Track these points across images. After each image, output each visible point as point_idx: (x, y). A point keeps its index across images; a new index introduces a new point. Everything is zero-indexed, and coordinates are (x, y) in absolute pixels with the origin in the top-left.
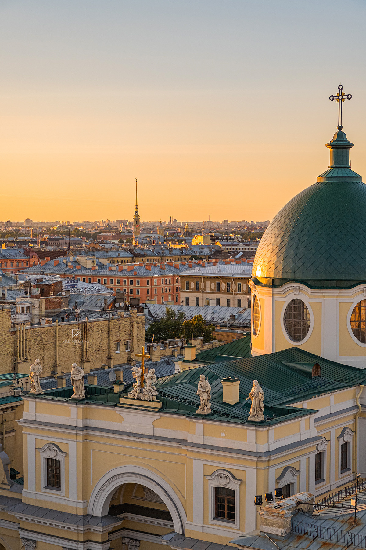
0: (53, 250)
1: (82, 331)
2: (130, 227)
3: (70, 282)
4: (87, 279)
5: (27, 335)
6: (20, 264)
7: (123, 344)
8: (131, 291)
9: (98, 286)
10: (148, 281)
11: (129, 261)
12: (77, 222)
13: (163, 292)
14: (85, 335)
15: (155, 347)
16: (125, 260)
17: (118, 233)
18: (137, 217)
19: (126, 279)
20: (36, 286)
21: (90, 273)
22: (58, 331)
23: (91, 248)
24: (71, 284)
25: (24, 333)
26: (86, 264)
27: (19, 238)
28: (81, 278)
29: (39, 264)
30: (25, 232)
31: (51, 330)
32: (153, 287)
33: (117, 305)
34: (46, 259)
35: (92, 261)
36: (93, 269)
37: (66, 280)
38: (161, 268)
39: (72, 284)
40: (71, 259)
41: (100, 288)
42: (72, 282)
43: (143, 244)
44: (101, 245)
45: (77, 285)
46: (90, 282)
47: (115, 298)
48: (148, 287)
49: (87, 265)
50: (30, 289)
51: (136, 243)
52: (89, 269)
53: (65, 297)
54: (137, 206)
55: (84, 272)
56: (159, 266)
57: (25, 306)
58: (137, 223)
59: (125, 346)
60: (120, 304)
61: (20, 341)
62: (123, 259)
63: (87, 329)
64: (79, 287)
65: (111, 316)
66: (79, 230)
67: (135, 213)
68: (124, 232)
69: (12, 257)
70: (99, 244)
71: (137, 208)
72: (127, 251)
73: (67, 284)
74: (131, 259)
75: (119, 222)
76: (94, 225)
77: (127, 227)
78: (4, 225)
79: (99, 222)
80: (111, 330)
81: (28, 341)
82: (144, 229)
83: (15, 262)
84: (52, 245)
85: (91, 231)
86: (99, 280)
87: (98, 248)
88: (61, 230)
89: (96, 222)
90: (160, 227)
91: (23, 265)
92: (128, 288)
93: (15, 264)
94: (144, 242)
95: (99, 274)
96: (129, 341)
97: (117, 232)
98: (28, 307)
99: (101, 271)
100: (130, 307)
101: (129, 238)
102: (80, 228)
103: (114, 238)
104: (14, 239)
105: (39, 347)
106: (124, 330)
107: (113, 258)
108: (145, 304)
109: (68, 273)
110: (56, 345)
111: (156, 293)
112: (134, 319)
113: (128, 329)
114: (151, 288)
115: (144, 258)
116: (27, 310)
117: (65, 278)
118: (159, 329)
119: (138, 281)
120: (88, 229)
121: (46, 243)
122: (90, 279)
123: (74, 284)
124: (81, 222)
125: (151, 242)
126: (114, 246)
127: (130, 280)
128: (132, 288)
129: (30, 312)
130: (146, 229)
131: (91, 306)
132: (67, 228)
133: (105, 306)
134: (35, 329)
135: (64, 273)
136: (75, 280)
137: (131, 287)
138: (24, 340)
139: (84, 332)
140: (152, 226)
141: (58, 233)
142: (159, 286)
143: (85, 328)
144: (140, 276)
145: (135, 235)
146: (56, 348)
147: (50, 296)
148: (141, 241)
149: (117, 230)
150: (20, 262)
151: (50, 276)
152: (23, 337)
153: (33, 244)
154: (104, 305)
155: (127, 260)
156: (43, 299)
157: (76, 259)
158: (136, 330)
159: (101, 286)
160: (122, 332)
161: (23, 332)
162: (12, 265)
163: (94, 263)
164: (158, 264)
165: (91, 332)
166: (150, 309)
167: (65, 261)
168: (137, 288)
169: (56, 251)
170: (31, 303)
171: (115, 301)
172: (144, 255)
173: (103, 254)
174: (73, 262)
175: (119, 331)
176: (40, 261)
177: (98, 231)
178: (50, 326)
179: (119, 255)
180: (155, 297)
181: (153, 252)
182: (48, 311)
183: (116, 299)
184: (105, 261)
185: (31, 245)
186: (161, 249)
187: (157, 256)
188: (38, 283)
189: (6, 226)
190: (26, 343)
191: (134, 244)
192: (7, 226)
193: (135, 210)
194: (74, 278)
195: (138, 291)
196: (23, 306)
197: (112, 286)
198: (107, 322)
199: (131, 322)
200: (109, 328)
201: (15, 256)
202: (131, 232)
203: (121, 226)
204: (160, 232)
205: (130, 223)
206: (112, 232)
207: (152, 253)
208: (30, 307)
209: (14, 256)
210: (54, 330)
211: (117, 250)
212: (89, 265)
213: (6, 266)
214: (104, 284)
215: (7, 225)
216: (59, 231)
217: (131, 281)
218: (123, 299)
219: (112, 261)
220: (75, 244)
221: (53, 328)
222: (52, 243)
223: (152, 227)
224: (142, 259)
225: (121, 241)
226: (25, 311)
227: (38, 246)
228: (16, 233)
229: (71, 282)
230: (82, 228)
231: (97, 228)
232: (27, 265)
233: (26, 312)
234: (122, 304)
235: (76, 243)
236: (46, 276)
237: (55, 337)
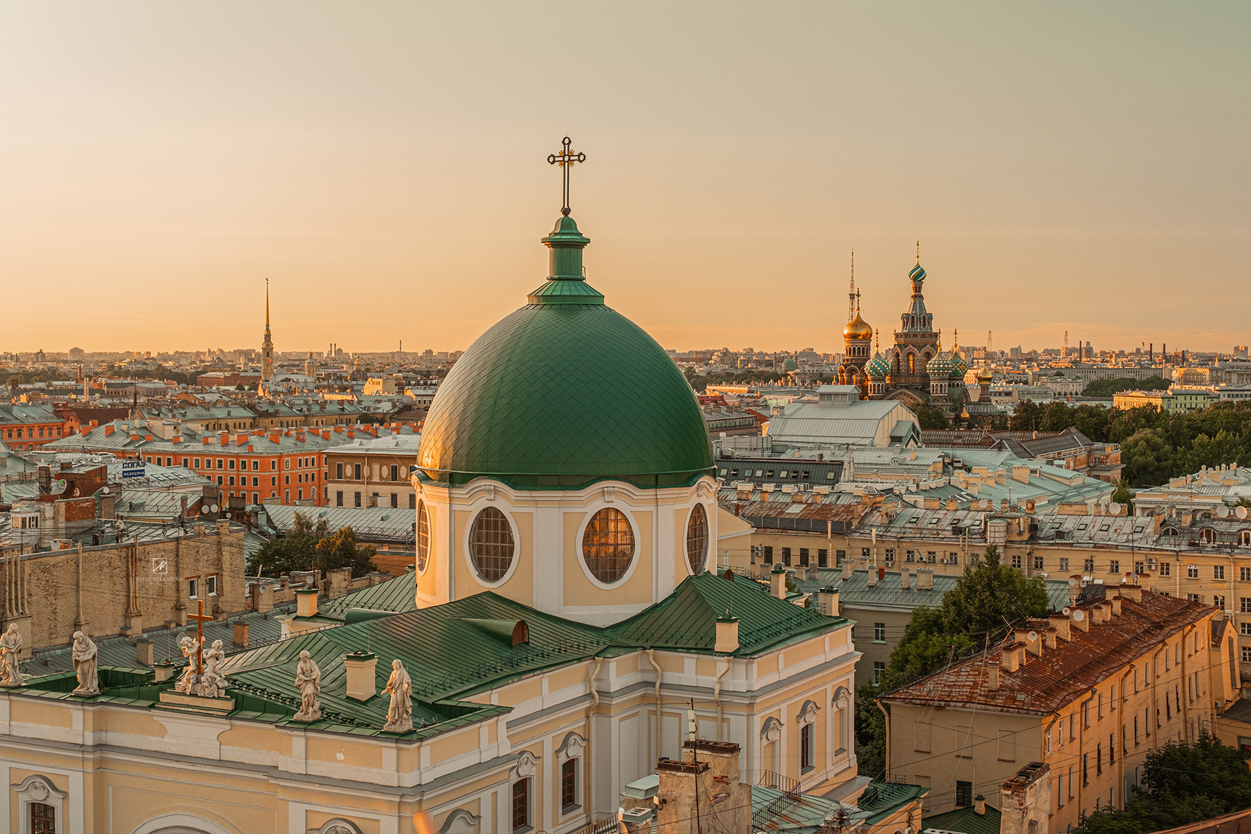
0: (109, 407)
1: (128, 562)
2: (258, 362)
3: (130, 465)
4: (164, 460)
5: (24, 571)
6: (46, 432)
7: (204, 582)
8: (244, 479)
9: (183, 472)
10: (273, 462)
11: (248, 425)
12: (164, 352)
13: (300, 481)
14: (132, 568)
15: (263, 588)
16: (240, 424)
17: (236, 372)
18: (268, 345)
19: (234, 460)
20: (58, 477)
21: (169, 447)
22: (83, 562)
23: (178, 402)
24: (132, 469)
25: (19, 567)
26: (164, 433)
27: (55, 383)
28: (154, 459)
29: (78, 432)
30: (69, 371)
31: (69, 561)
32: (282, 472)
33: (205, 509)
34: (91, 424)
35: (175, 428)
36: (176, 441)
37: (125, 462)
38: (298, 439)
39: (135, 469)
40: (137, 423)
41: (186, 476)
42: (135, 464)
43: (276, 393)
44: (198, 396)
45: (143, 470)
46: (169, 464)
47: (202, 497)
48: (274, 473)
49: (165, 435)
50: (49, 482)
51: (264, 391)
52: (168, 441)
53: (108, 497)
54: (268, 325)
55: (159, 446)
56: (295, 435)
57: (28, 516)
58: (268, 356)
59: (208, 586)
60: (211, 508)
61: (10, 583)
62: (237, 422)
63: (136, 559)
64: (148, 474)
65: (182, 533)
66: (164, 369)
67: (265, 338)
68: (246, 371)
69: (31, 420)
70: (195, 395)
71: (268, 329)
72: (243, 408)
73: (124, 470)
74: (251, 420)
75: (240, 352)
76: (194, 357)
77: (253, 363)
78: (32, 359)
79: (204, 353)
80: (181, 558)
81: (25, 583)
82: (282, 366)
83: (36, 429)
84: (109, 397)
85: (187, 370)
86: (186, 461)
87: (193, 402)
88: (133, 368)
89: (198, 354)
90: (309, 363)
91: (50, 434)
92: (238, 475)
93: (36, 432)
94: (279, 389)
95: (185, 450)
96: (215, 577)
97: (234, 371)
98: (33, 518)
99: (189, 445)
100: (228, 512)
101: (255, 383)
102: (167, 365)
103: (227, 381)
104: (42, 385)
105: (47, 591)
106: (205, 557)
107: (219, 419)
108: (262, 505)
109: (131, 448)
110: (78, 586)
111: (287, 482)
112: (226, 539)
113: (213, 555)
114: (280, 475)
115: (274, 420)
116: (32, 523)
117: (124, 458)
118: (277, 552)
119: (256, 463)
120: (181, 366)
121: (101, 392)
122: (169, 460)
123: (139, 468)
124: (171, 353)
125: (291, 390)
126: (221, 397)
127: (241, 460)
128: (245, 475)
129: (37, 526)
130: (286, 366)
131: (158, 511)
132: (145, 364)
133: (182, 512)
134: (39, 560)
135: (122, 449)
136: (140, 462)
137: (244, 473)
138: (19, 579)
139: (130, 563)
140: (297, 360)
141: (127, 374)
142: (294, 471)
143: (132, 556)
144: (259, 453)
145: (265, 376)
146: (78, 592)
147: (74, 497)
148: (273, 388)
149: (233, 367)
150: (46, 429)
151: (96, 454)
152: (16, 577)
153: (77, 394)
154: (181, 510)
155: (245, 423)
156: (60, 504)
157: (145, 424)
158: (228, 558)
159: (187, 472)
160: (201, 564)
161: (16, 565)
162: (31, 435)
163: (178, 431)
164: (293, 433)
165: (144, 563)
166: (270, 514)
167: (124, 427)
168: (254, 475)
169: (116, 407)
170: (38, 511)
171: (201, 502)
172: (276, 413)
173: (200, 413)
174: (140, 428)
175: (197, 560)
176: (81, 428)
177: (200, 369)
178: (66, 553)
179: (229, 414)
180: (287, 490)
181: (291, 408)
182: (70, 524)
183: (204, 499)
184: (198, 427)
185: (74, 397)
186: (306, 402)
187: (298, 415)
188: (64, 472)
189: (35, 360)
190: (22, 585)
191: (261, 393)
192: (37, 361)
193: (264, 332)
194: (138, 458)
195: (255, 480)
196: (24, 516)
197: (208, 472)
198: (174, 543)
199: (219, 543)
200: (177, 555)
201: (37, 418)
202: (259, 371)
203: (241, 361)
204: (309, 371)
205: (258, 355)
206: (225, 371)
207: (289, 410)
208: (37, 518)
209: (34, 418)
210: (74, 561)
211: (226, 405)
212: (169, 433)
213: (20, 435)
214: (194, 468)
215: (37, 358)
216: (129, 370)
217: (244, 463)
218: (216, 498)
219: (216, 426)
220: (154, 393)
221: (73, 556)
222: (112, 392)
223: (297, 363)
224: (270, 420)
225: (240, 388)
226: (28, 527)
227: (84, 398)
228: (51, 373)
229: (133, 466)
230: (171, 363)
231: (198, 363)
232: (59, 433)
233: (30, 527)
234: (215, 508)
235: (156, 391)
236: (88, 456)
237: (77, 573)
